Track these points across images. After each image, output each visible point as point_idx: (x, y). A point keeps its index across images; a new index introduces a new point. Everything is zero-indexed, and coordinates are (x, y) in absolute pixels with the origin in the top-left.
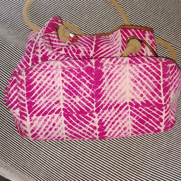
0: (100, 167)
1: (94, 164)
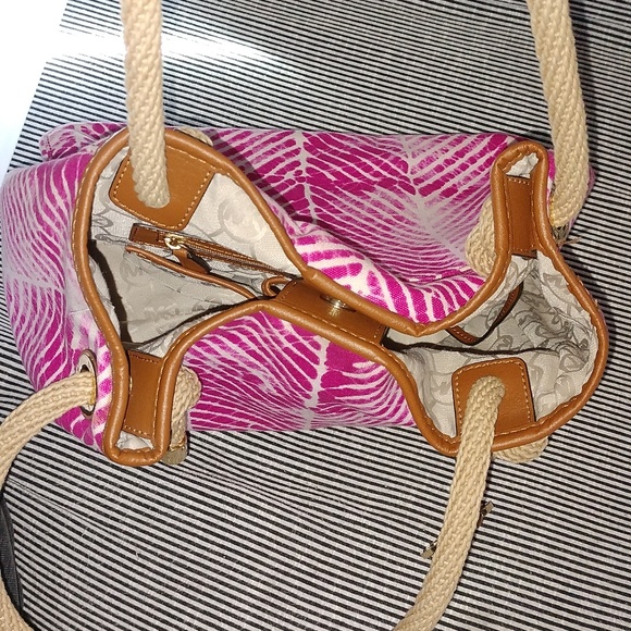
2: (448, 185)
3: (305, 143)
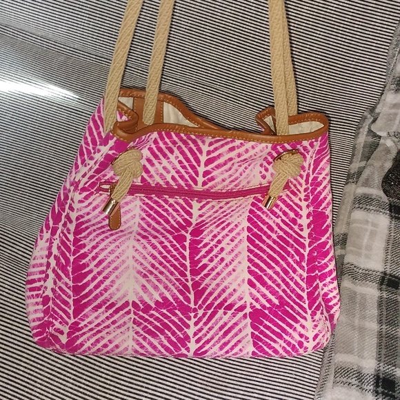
2: (111, 311)
3: (189, 342)
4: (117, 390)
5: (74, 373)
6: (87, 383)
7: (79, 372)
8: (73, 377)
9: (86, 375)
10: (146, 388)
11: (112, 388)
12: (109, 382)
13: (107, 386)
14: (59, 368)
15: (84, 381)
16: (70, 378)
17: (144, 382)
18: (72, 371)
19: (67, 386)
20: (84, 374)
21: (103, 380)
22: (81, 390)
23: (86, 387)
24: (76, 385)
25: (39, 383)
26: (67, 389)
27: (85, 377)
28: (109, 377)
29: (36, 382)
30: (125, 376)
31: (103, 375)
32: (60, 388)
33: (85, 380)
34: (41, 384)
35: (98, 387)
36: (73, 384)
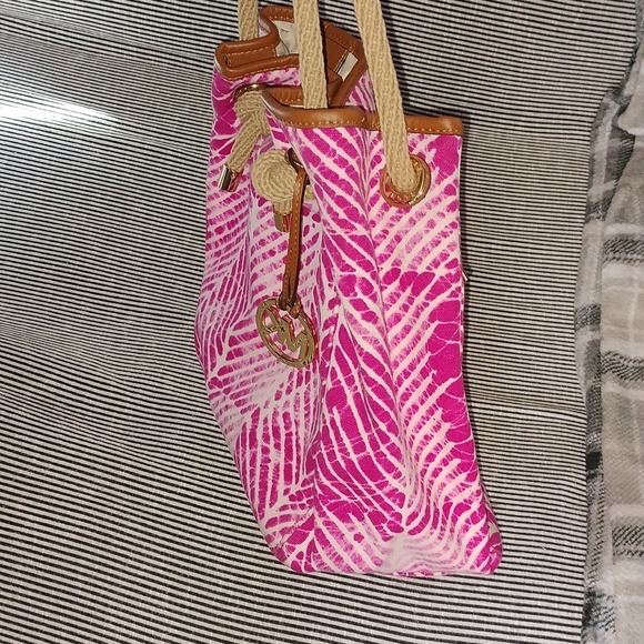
0: (304, 609)
1: (284, 605)
4: (246, 604)
5: (170, 583)
6: (195, 598)
7: (178, 581)
8: (169, 590)
9: (192, 585)
10: (296, 596)
11: (238, 602)
12: (231, 593)
13: (230, 600)
14: (144, 578)
15: (188, 596)
16: (164, 592)
17: (291, 587)
18: (166, 581)
19: (161, 607)
20: (187, 584)
21: (221, 590)
22: (186, 611)
23: (193, 605)
24: (176, 604)
25: (112, 607)
26: (161, 611)
27: (189, 589)
28: (230, 585)
29: (106, 605)
30: (258, 580)
31: (221, 582)
32: (150, 612)
33: (191, 593)
34: (115, 608)
35: (214, 603)
36: (170, 602)
